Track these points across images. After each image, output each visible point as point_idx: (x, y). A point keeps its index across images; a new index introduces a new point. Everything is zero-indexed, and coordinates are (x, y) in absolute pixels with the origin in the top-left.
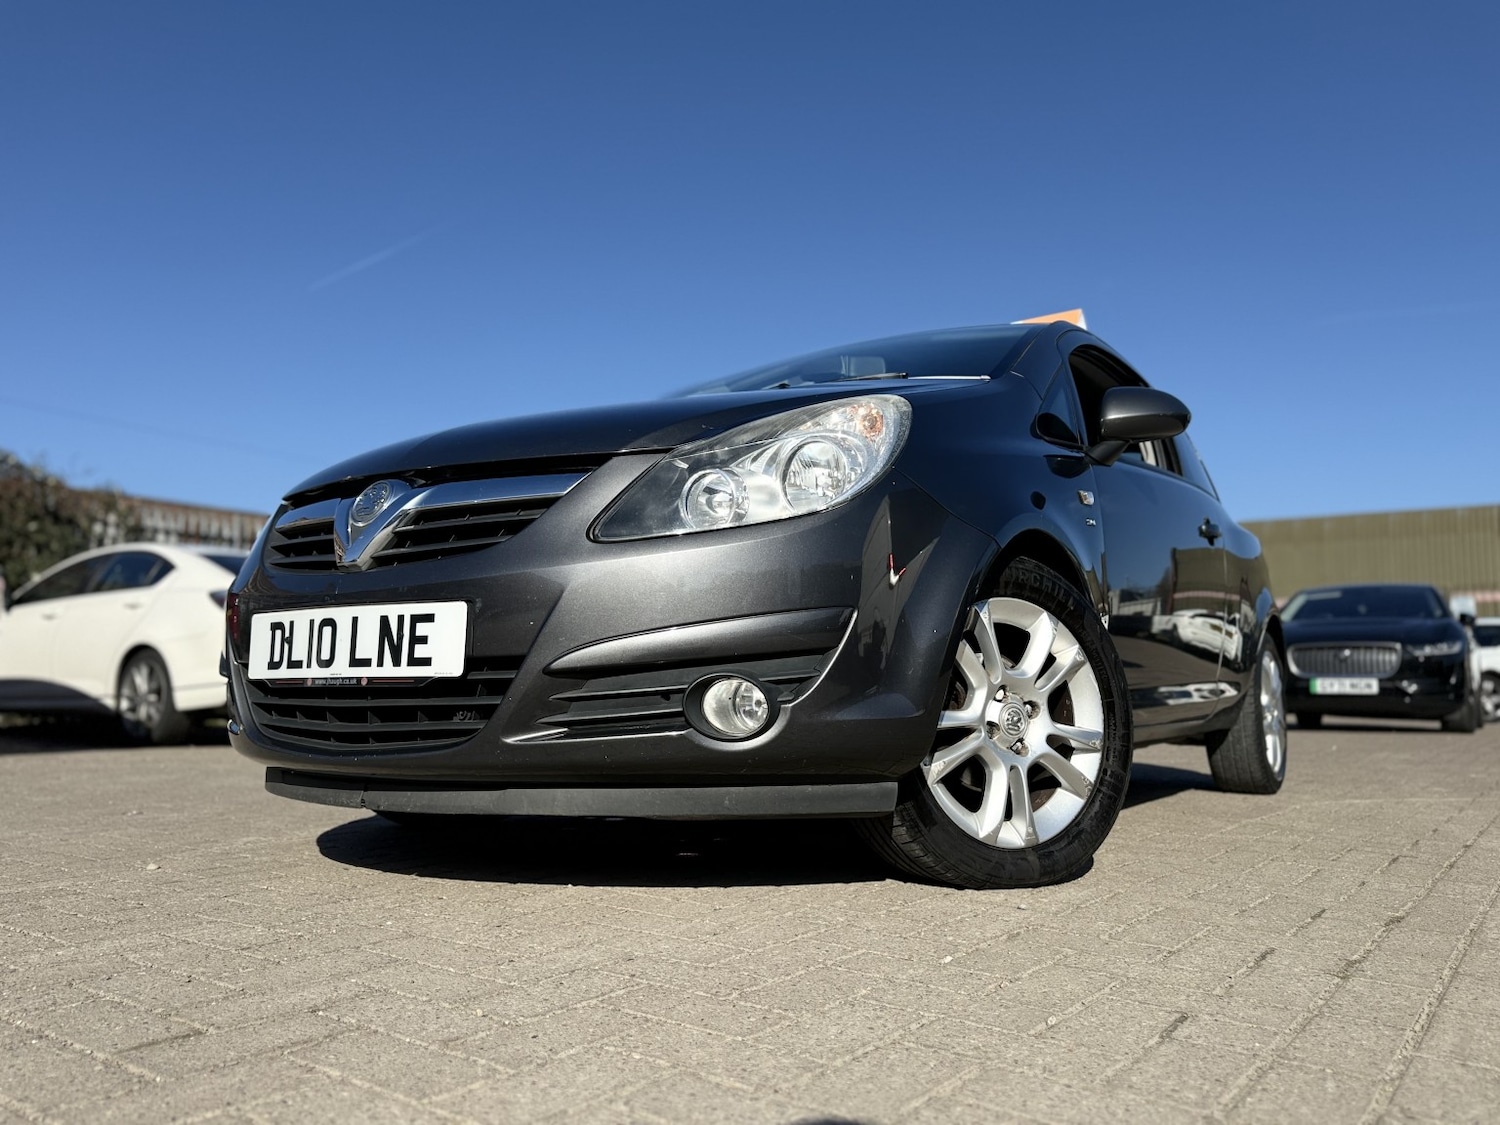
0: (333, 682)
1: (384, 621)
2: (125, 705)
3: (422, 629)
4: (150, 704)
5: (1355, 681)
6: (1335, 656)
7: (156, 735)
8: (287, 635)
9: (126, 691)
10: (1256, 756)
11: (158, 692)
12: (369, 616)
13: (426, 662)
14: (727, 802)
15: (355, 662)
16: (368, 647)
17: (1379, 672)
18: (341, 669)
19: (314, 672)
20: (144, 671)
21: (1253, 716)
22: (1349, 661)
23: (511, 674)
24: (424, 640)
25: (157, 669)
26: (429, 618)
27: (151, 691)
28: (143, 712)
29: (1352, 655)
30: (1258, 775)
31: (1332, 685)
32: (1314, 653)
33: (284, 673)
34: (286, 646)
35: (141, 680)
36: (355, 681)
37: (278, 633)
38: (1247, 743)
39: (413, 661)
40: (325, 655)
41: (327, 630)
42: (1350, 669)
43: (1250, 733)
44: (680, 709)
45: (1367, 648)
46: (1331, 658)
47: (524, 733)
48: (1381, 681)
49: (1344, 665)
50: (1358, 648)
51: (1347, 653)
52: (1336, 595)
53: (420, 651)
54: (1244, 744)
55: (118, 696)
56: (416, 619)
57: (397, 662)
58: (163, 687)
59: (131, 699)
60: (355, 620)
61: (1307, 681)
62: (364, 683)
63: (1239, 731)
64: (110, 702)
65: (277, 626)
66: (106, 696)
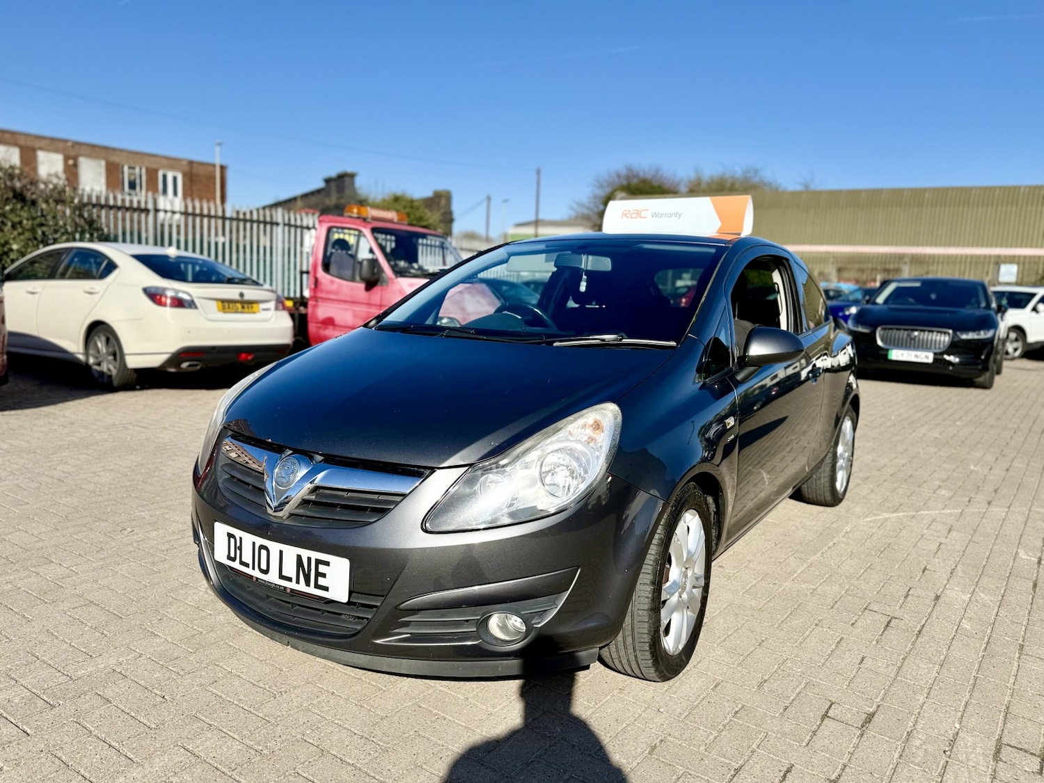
0: (269, 584)
1: (299, 558)
2: (91, 361)
3: (322, 568)
4: (109, 362)
5: (918, 353)
6: (908, 335)
7: (116, 383)
8: (238, 545)
9: (91, 352)
10: (829, 488)
11: (114, 355)
12: (291, 552)
13: (326, 589)
14: (500, 669)
15: (282, 577)
16: (290, 570)
17: (935, 348)
18: (273, 577)
19: (256, 573)
20: (103, 339)
21: (831, 465)
22: (917, 339)
23: (377, 601)
24: (324, 575)
25: (112, 339)
26: (327, 564)
27: (108, 354)
28: (104, 367)
29: (919, 335)
30: (829, 498)
31: (902, 355)
32: (895, 331)
33: (236, 565)
34: (238, 552)
35: (101, 344)
36: (283, 588)
37: (232, 540)
38: (824, 480)
39: (317, 586)
40: (264, 567)
41: (264, 552)
42: (916, 346)
43: (827, 475)
44: (475, 629)
45: (929, 331)
46: (905, 336)
47: (383, 638)
48: (935, 354)
49: (913, 342)
50: (924, 331)
51: (916, 333)
52: (918, 284)
53: (321, 581)
54: (822, 481)
55: (86, 353)
56: (318, 562)
57: (308, 584)
58: (117, 353)
59: (96, 358)
60: (281, 552)
61: (887, 350)
62: (288, 591)
63: (821, 473)
64: (81, 357)
65: (230, 536)
66: (79, 353)
